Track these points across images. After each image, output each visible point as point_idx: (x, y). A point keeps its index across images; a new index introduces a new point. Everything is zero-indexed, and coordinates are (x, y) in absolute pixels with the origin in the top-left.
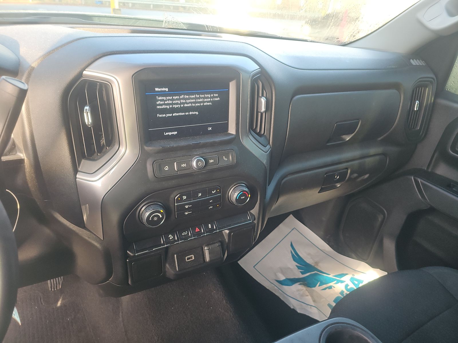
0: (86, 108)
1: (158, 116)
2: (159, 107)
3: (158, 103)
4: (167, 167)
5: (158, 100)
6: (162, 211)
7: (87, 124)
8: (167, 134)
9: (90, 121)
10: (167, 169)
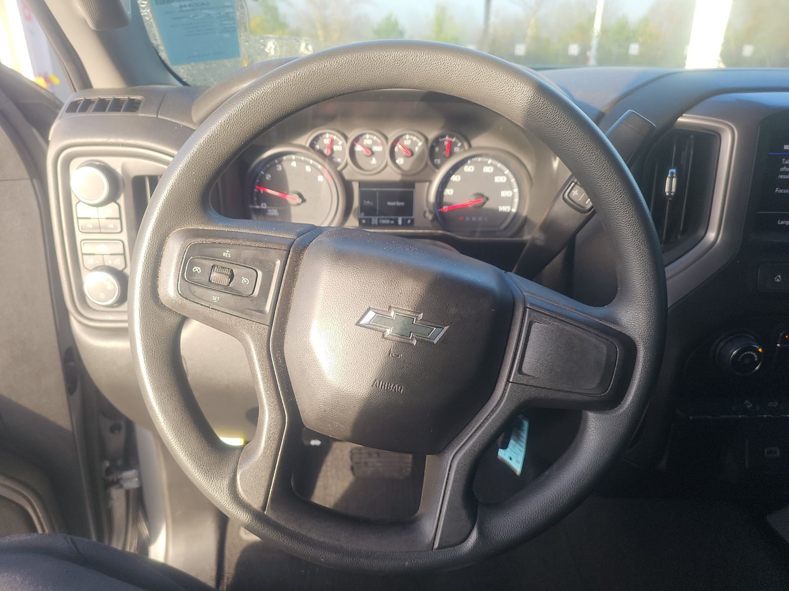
0: (671, 171)
1: (776, 190)
2: (781, 177)
3: (782, 169)
4: (779, 276)
5: (783, 166)
6: (760, 350)
7: (667, 194)
8: (782, 223)
9: (673, 190)
10: (778, 280)
